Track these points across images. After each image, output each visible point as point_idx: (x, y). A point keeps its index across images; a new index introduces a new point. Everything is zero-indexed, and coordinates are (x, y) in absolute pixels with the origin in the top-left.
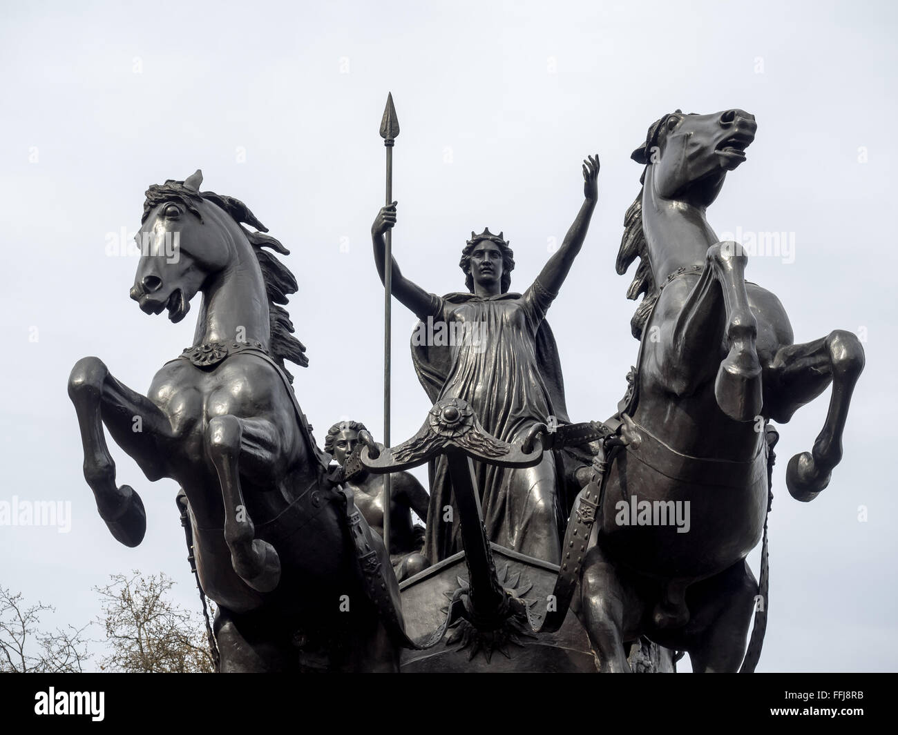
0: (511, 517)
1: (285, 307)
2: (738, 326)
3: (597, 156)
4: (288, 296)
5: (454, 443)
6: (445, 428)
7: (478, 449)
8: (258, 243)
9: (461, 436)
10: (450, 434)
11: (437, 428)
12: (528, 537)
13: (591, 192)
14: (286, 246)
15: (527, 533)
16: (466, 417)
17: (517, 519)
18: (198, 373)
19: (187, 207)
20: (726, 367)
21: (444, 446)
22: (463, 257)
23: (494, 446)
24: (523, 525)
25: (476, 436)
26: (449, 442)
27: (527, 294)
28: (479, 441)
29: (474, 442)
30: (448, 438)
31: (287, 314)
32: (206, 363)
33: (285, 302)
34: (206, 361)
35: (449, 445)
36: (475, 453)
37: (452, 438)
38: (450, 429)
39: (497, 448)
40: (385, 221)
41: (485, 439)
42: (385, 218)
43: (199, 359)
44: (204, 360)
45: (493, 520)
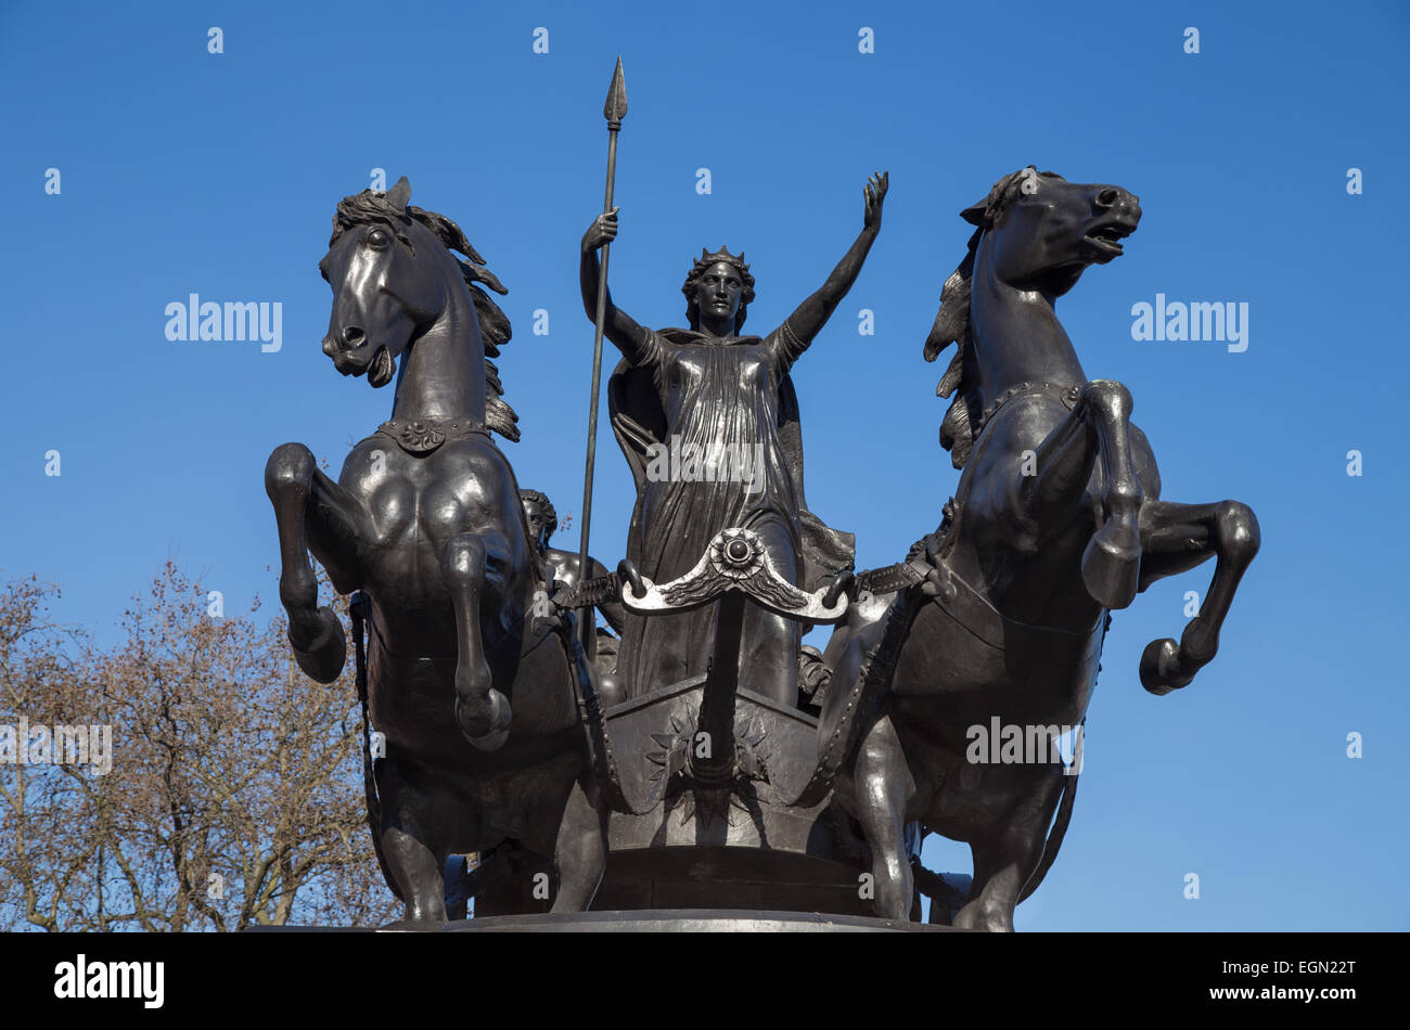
1: (495, 361)
2: (1121, 495)
3: (886, 174)
4: (499, 347)
5: (739, 586)
6: (730, 567)
7: (770, 596)
8: (471, 275)
9: (748, 579)
10: (735, 575)
11: (720, 564)
13: (872, 221)
14: (504, 283)
18: (409, 458)
19: (395, 232)
20: (1101, 542)
21: (727, 589)
22: (688, 280)
23: (789, 595)
26: (732, 586)
27: (771, 338)
28: (771, 586)
29: (765, 588)
30: (732, 579)
31: (496, 371)
32: (419, 448)
33: (495, 354)
34: (420, 445)
35: (735, 588)
36: (766, 601)
37: (737, 580)
38: (736, 569)
39: (792, 597)
40: (603, 234)
41: (779, 586)
42: (605, 231)
43: (409, 441)
44: (417, 443)
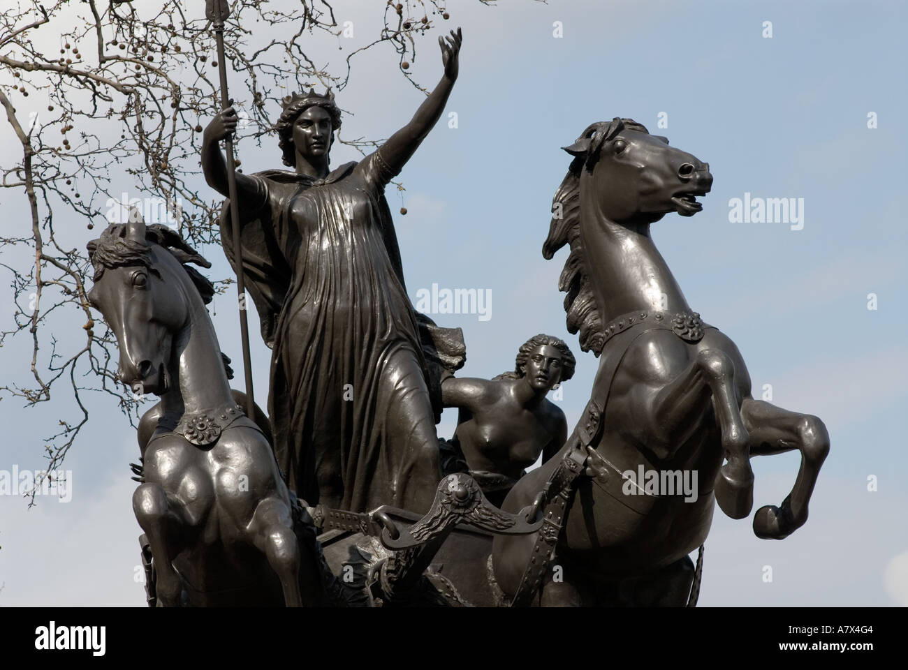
0: (388, 458)
6: (458, 507)
7: (488, 523)
9: (472, 512)
10: (461, 511)
11: (450, 505)
12: (412, 481)
15: (410, 477)
16: (474, 493)
17: (394, 459)
19: (148, 267)
21: (457, 522)
23: (502, 520)
24: (406, 469)
25: (484, 511)
26: (461, 518)
28: (488, 515)
29: (484, 517)
30: (460, 515)
32: (205, 442)
34: (205, 440)
35: (461, 520)
37: (464, 515)
38: (462, 507)
39: (505, 520)
41: (494, 513)
43: (195, 438)
45: (367, 461)
